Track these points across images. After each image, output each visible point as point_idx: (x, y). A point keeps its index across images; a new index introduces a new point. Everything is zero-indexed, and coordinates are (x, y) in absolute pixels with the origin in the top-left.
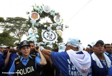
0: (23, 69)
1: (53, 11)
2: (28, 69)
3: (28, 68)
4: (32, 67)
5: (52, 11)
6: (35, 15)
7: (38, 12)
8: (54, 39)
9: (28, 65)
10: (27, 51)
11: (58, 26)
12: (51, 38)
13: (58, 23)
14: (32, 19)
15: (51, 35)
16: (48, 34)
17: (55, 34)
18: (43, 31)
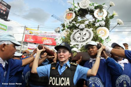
0: (56, 78)
4: (68, 79)
6: (70, 15)
8: (87, 39)
11: (99, 22)
12: (83, 38)
13: (101, 17)
14: (66, 19)
15: (84, 35)
16: (80, 34)
17: (90, 33)
18: (75, 31)
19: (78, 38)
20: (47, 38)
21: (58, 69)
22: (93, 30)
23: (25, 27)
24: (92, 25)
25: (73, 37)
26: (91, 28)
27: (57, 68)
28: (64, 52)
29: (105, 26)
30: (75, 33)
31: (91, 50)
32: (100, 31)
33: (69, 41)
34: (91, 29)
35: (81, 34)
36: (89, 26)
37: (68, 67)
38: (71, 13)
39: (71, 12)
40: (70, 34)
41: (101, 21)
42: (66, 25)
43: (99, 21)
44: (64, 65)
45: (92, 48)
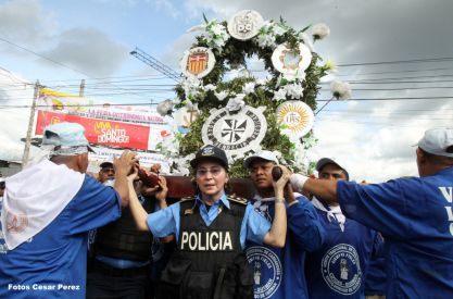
0: (199, 234)
1: (266, 30)
2: (214, 237)
3: (214, 233)
4: (228, 234)
5: (262, 31)
6: (198, 58)
7: (207, 47)
8: (249, 140)
9: (218, 225)
10: (212, 182)
11: (285, 87)
12: (237, 138)
13: (292, 71)
14: (186, 74)
15: (240, 127)
16: (228, 122)
17: (257, 122)
18: (215, 113)
19: (223, 135)
20: (113, 125)
21: (201, 212)
22: (265, 114)
23: (38, 86)
24: (263, 96)
25: (210, 131)
26: (260, 104)
27: (197, 211)
28: (214, 171)
29: (302, 99)
30: (215, 121)
31: (260, 172)
32: (288, 115)
33: (198, 144)
34: (262, 109)
35: (230, 125)
36: (254, 99)
37: (225, 208)
38: (202, 54)
39: (202, 49)
40: (201, 122)
41: (292, 82)
42: (187, 94)
43: (285, 83)
44: (216, 204)
45: (264, 168)
